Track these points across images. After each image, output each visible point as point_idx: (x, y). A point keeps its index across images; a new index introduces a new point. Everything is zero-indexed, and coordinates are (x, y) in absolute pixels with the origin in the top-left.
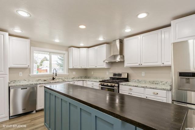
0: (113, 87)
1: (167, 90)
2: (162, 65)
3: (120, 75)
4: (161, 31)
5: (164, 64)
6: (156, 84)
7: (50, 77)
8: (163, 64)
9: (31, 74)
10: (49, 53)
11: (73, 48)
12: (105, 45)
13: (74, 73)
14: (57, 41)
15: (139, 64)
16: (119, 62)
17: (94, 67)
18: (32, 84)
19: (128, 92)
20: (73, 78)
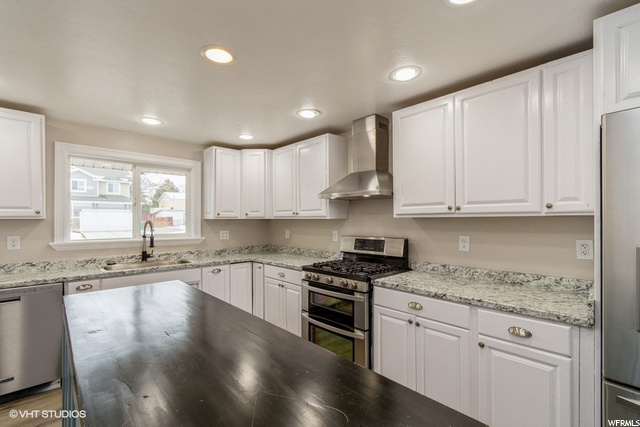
0: (352, 292)
1: (576, 324)
2: (544, 212)
3: (378, 244)
4: (541, 72)
5: (554, 209)
6: (513, 284)
7: (131, 249)
8: (549, 207)
9: (57, 242)
10: (131, 166)
11: (219, 150)
12: (325, 139)
13: (224, 235)
14: (151, 121)
15: (450, 208)
16: (374, 198)
17: (288, 215)
18: (45, 282)
19: (408, 316)
20: (220, 253)
